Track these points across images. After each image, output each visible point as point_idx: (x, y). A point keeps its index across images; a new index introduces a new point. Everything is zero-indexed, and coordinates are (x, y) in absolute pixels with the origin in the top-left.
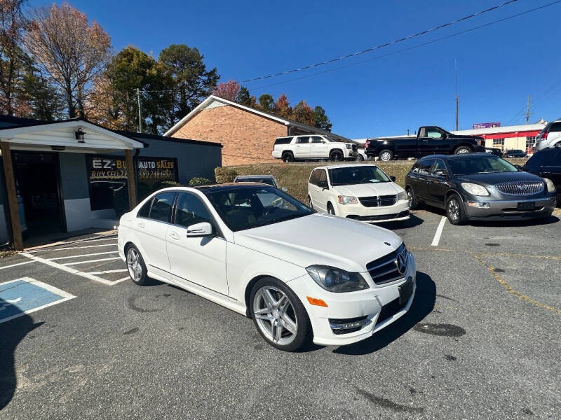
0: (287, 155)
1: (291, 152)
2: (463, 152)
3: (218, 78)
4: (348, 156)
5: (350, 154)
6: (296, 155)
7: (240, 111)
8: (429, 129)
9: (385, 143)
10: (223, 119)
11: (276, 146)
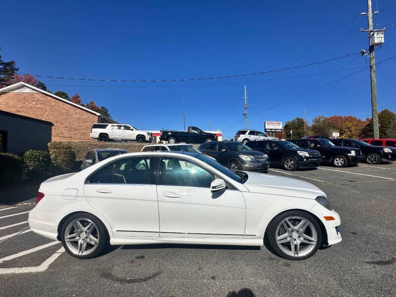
0: (103, 137)
1: (107, 134)
2: (209, 141)
3: (16, 70)
4: (148, 140)
5: (150, 139)
6: (110, 137)
7: (53, 100)
8: (194, 128)
9: (170, 133)
10: (34, 103)
11: (93, 129)
